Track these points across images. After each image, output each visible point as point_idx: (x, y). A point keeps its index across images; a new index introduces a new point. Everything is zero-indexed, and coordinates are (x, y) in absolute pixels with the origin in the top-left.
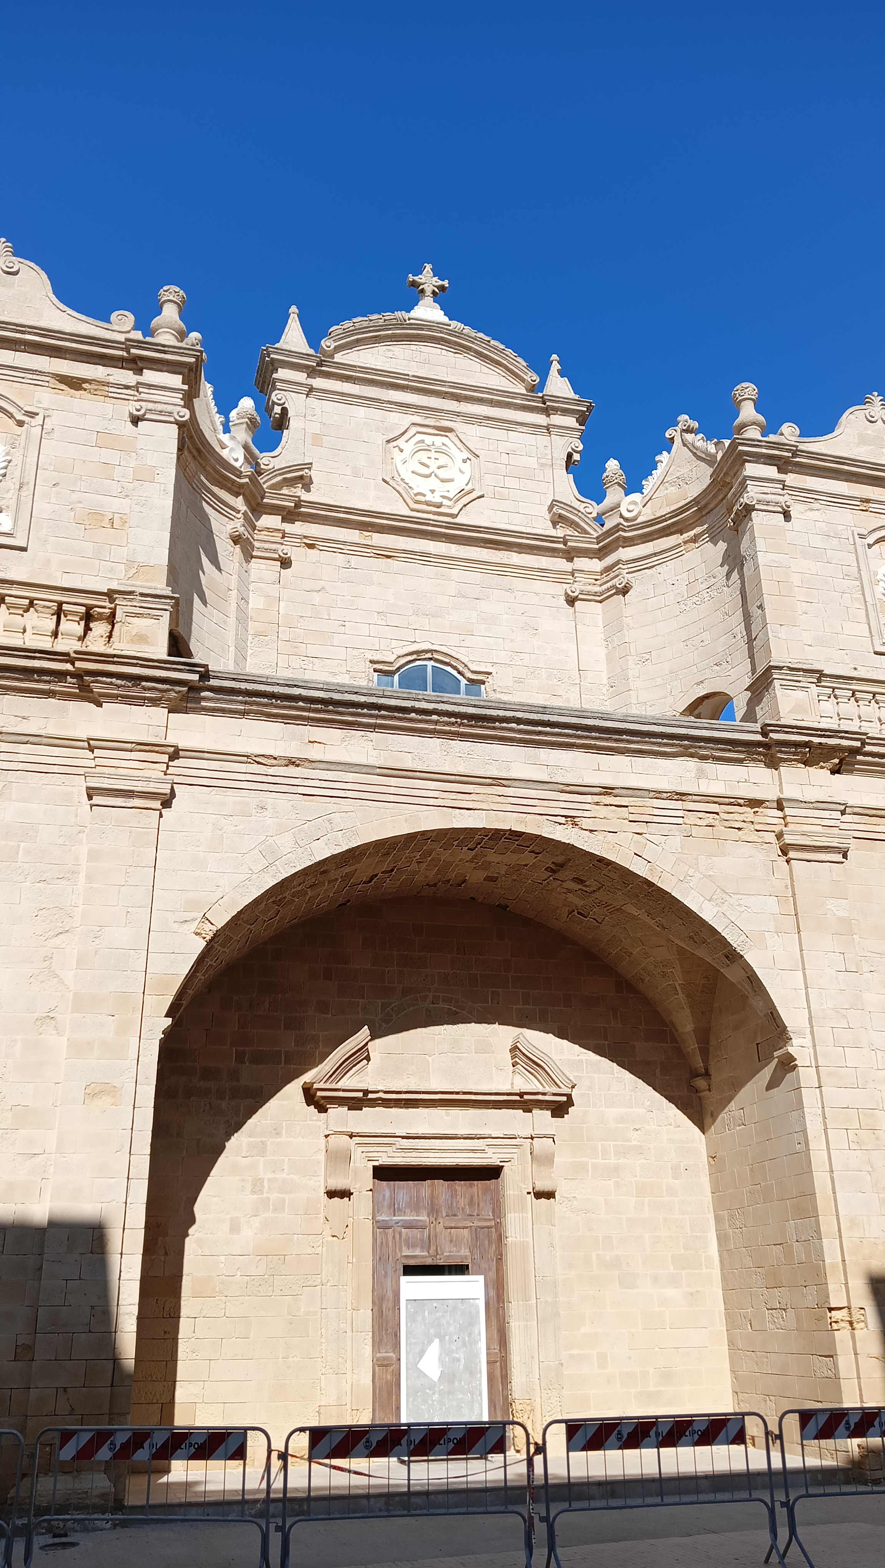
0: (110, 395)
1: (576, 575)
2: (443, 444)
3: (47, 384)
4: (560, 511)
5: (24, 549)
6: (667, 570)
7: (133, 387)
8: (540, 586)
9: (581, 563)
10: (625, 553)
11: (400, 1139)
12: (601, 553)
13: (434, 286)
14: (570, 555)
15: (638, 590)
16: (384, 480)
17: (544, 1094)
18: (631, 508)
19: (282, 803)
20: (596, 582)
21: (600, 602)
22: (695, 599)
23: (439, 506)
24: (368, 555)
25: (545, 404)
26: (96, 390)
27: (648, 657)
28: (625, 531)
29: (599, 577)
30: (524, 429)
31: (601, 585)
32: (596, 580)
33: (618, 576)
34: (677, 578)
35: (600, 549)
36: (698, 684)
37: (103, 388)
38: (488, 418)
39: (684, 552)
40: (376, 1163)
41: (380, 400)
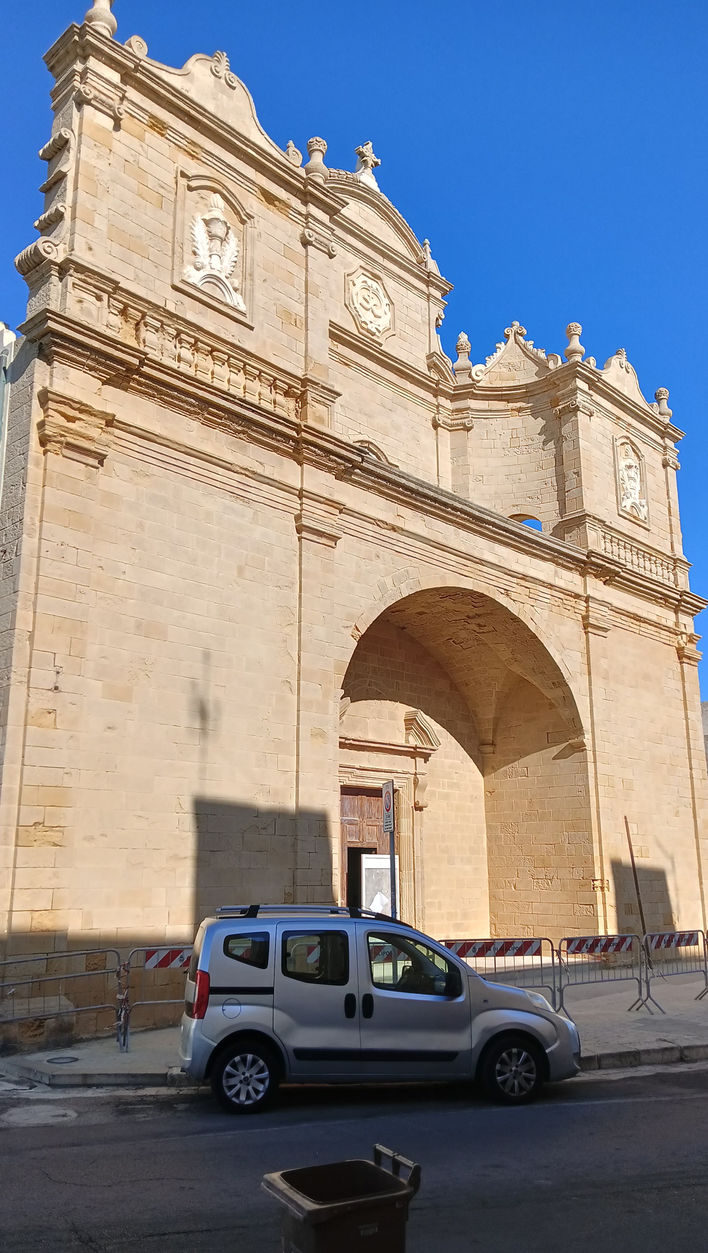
0: (290, 216)
1: (440, 408)
2: (377, 289)
3: (255, 193)
4: (437, 362)
5: (252, 328)
6: (496, 423)
7: (304, 215)
8: (420, 410)
9: (442, 401)
10: (474, 404)
11: (355, 770)
12: (453, 398)
13: (373, 161)
14: (436, 393)
15: (477, 431)
16: (345, 305)
17: (426, 749)
18: (478, 373)
19: (386, 554)
20: (450, 417)
21: (450, 431)
22: (516, 450)
23: (374, 334)
24: (336, 360)
25: (429, 278)
26: (282, 209)
27: (481, 479)
28: (475, 389)
29: (450, 414)
30: (416, 292)
31: (452, 420)
32: (449, 415)
33: (467, 418)
34: (504, 431)
35: (453, 395)
36: (514, 506)
37: (286, 209)
38: (400, 277)
39: (510, 416)
40: (342, 784)
41: (345, 241)
